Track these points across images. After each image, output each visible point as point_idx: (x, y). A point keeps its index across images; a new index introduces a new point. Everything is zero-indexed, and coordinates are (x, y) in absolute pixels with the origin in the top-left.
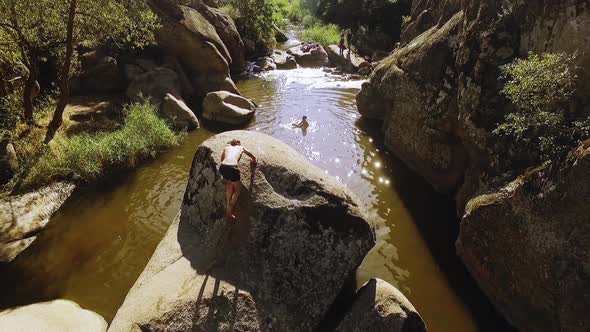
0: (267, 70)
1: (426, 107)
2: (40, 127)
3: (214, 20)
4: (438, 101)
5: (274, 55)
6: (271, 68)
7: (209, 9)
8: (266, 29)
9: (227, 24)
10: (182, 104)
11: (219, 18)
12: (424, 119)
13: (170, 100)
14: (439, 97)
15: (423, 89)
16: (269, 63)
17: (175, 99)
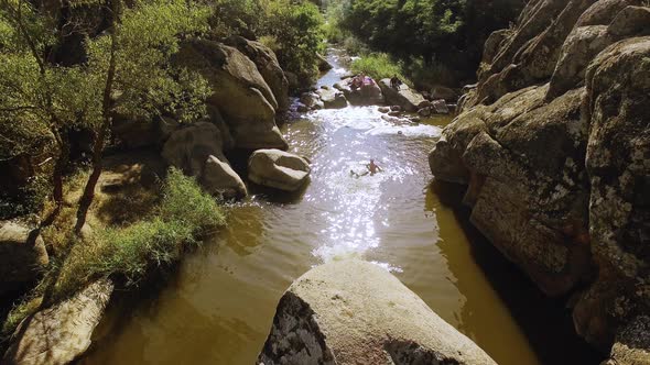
0: (313, 109)
1: (537, 199)
2: (70, 206)
3: (255, 56)
4: (555, 196)
5: (321, 90)
6: (318, 107)
7: (249, 42)
8: (309, 60)
9: (269, 59)
10: (227, 167)
11: (261, 54)
12: (534, 212)
13: (214, 163)
14: (554, 191)
15: (531, 176)
16: (315, 100)
17: (218, 162)
